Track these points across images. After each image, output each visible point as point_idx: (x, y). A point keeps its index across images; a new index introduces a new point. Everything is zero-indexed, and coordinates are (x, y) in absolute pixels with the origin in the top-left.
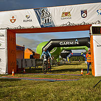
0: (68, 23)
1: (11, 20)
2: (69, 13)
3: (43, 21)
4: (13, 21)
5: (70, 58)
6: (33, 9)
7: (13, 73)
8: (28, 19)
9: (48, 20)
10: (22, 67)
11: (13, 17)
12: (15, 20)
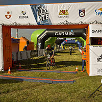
0: (66, 22)
1: (6, 16)
2: (67, 11)
3: (39, 19)
4: (8, 17)
5: (64, 45)
6: (29, 5)
7: (9, 70)
10: (17, 59)
11: (8, 13)
12: (10, 16)
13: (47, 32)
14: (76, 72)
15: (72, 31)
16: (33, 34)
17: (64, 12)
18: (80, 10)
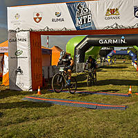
0: (115, 25)
2: (117, 10)
3: (79, 22)
4: (38, 20)
5: (111, 57)
6: (65, 4)
7: (39, 90)
8: (59, 18)
9: (87, 19)
10: (49, 76)
11: (38, 15)
12: (40, 19)
13: (87, 39)
14: (129, 95)
15: (123, 37)
16: (69, 43)
17: (113, 11)
18: (135, 9)
